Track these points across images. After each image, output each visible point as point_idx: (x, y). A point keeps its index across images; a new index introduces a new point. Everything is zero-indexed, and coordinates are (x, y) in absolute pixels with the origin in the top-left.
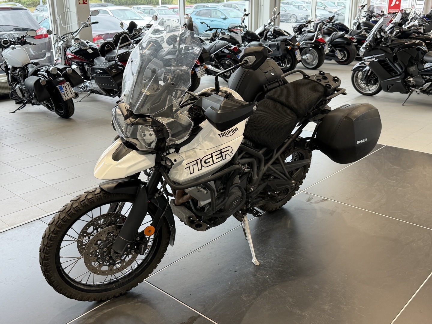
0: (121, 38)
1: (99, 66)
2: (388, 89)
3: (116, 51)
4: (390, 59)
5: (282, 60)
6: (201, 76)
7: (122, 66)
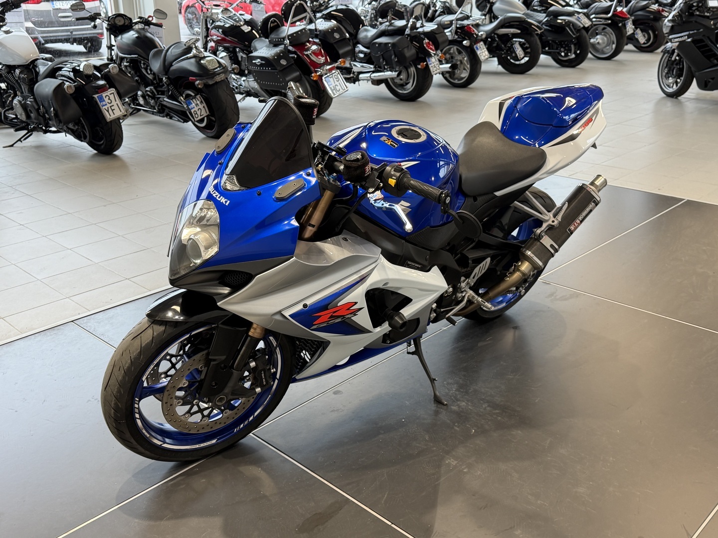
0: (294, 7)
1: (259, 54)
2: (706, 86)
3: (285, 28)
4: (711, 37)
6: (435, 72)
7: (294, 53)
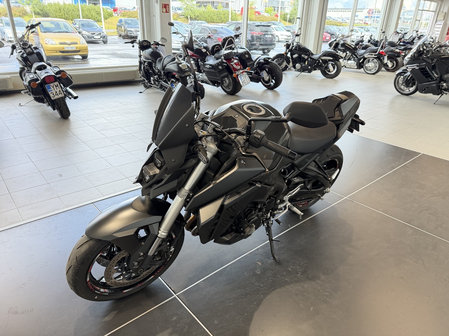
0: (227, 41)
1: (209, 63)
2: (423, 91)
3: (223, 51)
4: (429, 67)
7: (226, 63)
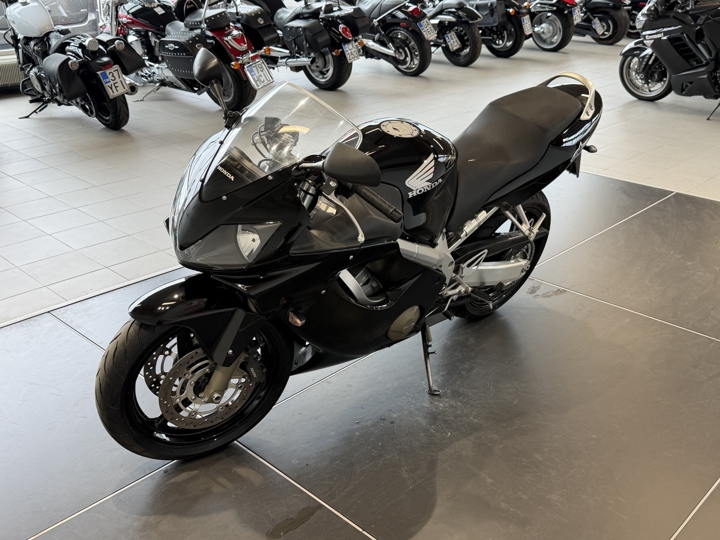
1: (172, 38)
2: (683, 90)
3: (202, 10)
4: (689, 35)
5: (499, 33)
6: (353, 59)
7: (213, 38)
